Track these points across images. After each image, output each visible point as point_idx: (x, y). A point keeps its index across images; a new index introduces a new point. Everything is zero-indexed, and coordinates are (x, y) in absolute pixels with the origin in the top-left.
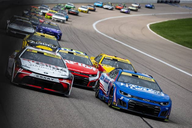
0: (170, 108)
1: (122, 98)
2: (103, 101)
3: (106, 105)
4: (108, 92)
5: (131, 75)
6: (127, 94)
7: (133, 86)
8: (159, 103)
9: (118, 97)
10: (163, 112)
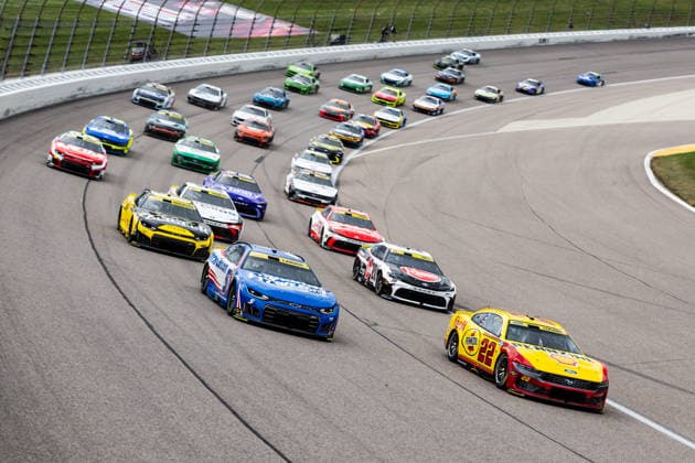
0: (336, 318)
1: (252, 301)
2: (215, 301)
3: (223, 311)
4: (224, 288)
5: (266, 257)
6: (260, 295)
7: (272, 278)
8: (318, 309)
9: (244, 299)
10: (324, 326)
